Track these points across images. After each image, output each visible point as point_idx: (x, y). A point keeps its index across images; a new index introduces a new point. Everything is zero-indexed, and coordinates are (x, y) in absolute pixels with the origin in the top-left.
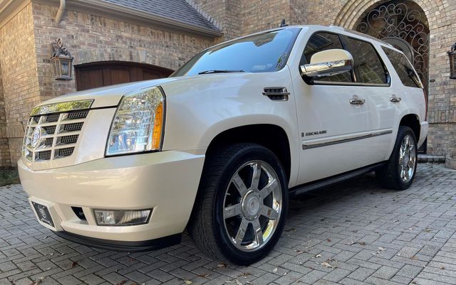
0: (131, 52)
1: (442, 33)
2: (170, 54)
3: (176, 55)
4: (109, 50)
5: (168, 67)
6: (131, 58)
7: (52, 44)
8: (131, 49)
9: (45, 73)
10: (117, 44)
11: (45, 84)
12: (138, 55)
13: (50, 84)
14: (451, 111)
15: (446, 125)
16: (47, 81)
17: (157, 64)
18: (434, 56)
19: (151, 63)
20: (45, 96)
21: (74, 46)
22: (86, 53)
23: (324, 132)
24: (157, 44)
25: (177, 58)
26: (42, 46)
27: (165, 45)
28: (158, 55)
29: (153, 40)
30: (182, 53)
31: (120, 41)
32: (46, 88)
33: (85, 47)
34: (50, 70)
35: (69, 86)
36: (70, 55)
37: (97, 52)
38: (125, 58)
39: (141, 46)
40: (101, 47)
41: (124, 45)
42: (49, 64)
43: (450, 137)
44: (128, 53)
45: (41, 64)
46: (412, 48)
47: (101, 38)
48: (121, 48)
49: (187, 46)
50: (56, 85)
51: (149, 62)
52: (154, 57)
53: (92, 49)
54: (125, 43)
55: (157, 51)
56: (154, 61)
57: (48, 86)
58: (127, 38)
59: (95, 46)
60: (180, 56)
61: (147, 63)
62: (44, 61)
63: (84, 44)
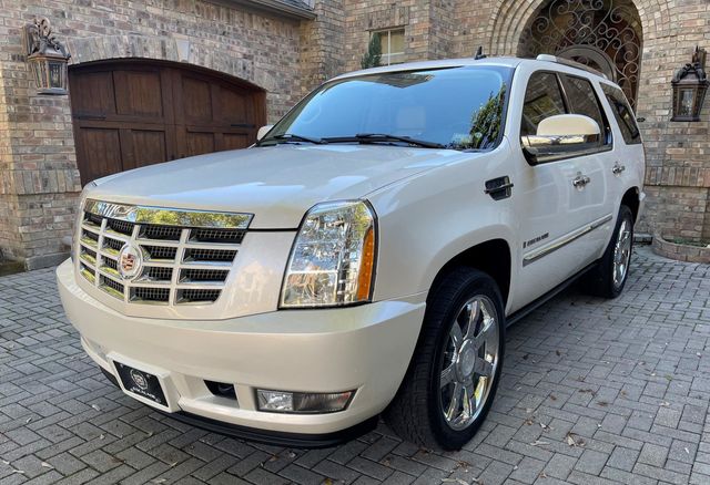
0: (163, 43)
1: (662, 48)
2: (228, 47)
3: (237, 48)
4: (126, 38)
5: (226, 71)
6: (164, 54)
7: (27, 28)
8: (162, 38)
9: (15, 81)
10: (139, 28)
11: (17, 101)
12: (175, 46)
13: (26, 100)
14: (666, 169)
15: (657, 189)
16: (20, 94)
17: (207, 66)
18: (647, 83)
19: (197, 64)
20: (18, 121)
21: (66, 32)
22: (86, 44)
23: (546, 235)
24: (206, 30)
25: (240, 56)
26: (11, 31)
27: (220, 31)
28: (208, 48)
29: (201, 21)
30: (248, 45)
31: (144, 22)
32: (20, 108)
33: (84, 33)
34: (25, 76)
35: (58, 103)
36: (63, 51)
37: (106, 41)
38: (154, 53)
39: (179, 31)
40: (112, 32)
41: (151, 30)
42: (22, 65)
43: (661, 206)
44: (158, 44)
45: (9, 64)
46: (614, 66)
47: (113, 17)
48: (146, 35)
49: (257, 34)
50: (35, 103)
51: (194, 61)
52: (203, 51)
53: (98, 36)
54: (154, 26)
55: (207, 42)
56: (203, 59)
57: (22, 105)
58: (155, 16)
59: (102, 31)
60: (245, 50)
61: (191, 62)
62: (14, 58)
63: (82, 26)
